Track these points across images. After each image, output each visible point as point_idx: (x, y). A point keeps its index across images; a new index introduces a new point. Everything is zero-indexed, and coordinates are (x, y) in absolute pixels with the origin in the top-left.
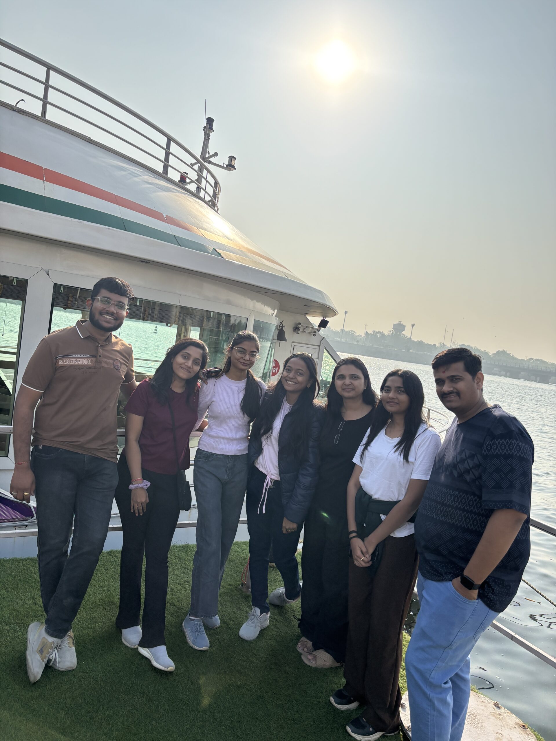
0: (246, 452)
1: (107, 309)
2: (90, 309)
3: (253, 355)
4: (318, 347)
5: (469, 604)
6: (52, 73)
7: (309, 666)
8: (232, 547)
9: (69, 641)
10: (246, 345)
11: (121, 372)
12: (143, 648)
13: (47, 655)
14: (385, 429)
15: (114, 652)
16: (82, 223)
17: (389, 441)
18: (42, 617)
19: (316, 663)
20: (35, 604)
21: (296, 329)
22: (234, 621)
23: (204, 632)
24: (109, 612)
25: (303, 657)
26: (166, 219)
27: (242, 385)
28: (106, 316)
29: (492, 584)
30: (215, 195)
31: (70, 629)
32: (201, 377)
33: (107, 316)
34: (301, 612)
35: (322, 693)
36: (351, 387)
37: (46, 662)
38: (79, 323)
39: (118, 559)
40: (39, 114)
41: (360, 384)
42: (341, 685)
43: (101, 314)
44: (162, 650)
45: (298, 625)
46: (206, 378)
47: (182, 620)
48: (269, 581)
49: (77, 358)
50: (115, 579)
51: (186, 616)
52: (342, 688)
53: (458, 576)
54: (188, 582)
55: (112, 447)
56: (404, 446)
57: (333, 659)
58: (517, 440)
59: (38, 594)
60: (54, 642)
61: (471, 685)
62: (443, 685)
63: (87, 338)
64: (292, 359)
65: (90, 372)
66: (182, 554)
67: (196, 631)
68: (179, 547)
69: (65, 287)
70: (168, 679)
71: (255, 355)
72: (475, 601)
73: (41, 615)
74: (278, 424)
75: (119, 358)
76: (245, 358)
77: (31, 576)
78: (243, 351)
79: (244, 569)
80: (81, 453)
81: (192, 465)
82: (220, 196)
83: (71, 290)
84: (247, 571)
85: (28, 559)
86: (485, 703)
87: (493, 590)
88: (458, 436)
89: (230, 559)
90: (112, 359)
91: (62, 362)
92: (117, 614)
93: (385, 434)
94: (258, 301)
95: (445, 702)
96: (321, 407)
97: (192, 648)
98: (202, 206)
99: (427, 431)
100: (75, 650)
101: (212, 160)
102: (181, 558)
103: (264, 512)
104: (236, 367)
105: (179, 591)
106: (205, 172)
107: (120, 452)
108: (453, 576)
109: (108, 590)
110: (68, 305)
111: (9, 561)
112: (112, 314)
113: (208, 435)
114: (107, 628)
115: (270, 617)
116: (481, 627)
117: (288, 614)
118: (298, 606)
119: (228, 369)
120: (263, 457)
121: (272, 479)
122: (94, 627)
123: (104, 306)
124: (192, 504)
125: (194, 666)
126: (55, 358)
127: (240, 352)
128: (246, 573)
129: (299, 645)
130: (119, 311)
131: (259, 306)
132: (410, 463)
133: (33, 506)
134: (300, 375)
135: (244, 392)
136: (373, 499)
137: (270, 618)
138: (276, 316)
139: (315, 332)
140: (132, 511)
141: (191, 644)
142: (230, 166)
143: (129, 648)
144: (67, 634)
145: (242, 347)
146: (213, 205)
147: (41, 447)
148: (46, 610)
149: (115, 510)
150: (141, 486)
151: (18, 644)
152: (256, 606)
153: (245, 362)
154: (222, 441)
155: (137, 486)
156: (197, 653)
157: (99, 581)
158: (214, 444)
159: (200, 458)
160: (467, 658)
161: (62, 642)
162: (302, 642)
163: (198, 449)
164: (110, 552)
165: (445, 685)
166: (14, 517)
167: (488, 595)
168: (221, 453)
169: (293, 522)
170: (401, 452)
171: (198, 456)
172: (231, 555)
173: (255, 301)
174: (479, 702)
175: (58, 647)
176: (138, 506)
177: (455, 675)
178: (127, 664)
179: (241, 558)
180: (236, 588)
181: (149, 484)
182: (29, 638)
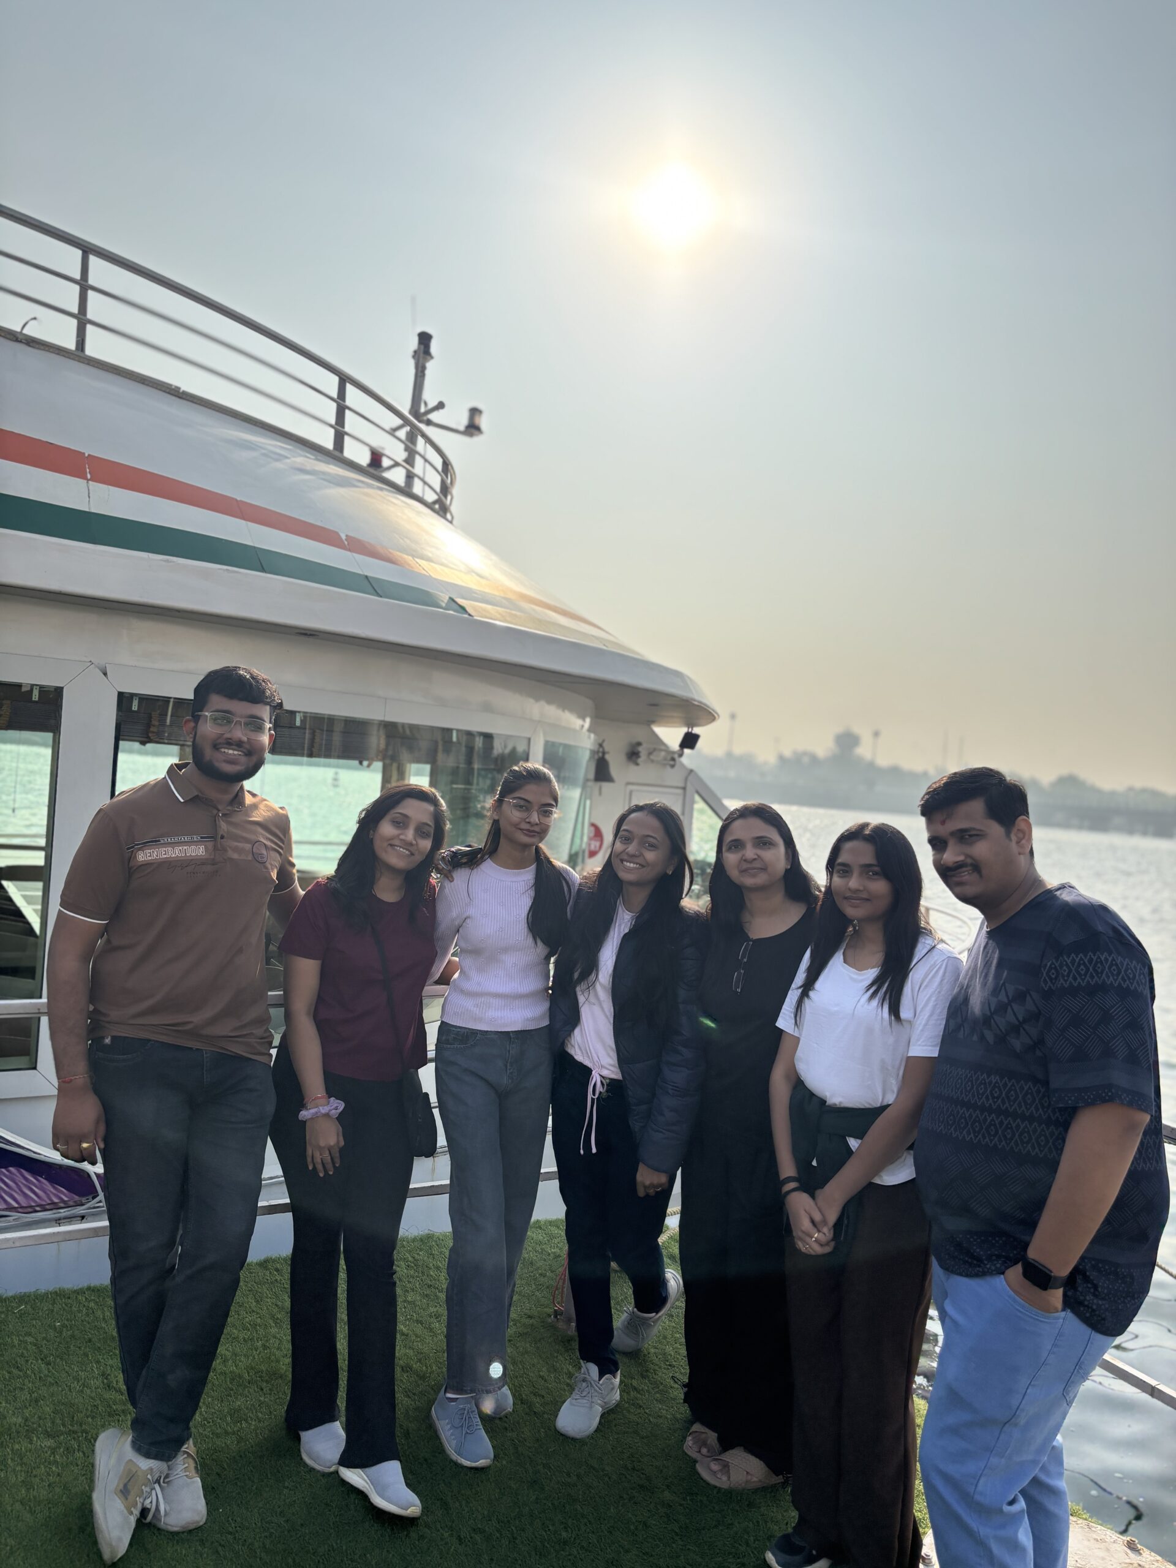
0: (546, 1022)
1: (228, 735)
2: (192, 740)
3: (546, 812)
4: (680, 791)
5: (1044, 1322)
6: (93, 260)
7: (716, 1487)
8: (528, 1233)
9: (186, 1465)
10: (529, 792)
11: (269, 866)
12: (351, 1469)
13: (138, 1499)
14: (842, 951)
15: (286, 1484)
16: (171, 562)
17: (855, 976)
18: (125, 1416)
19: (729, 1478)
20: (109, 1387)
21: (633, 755)
22: (543, 1397)
23: (478, 1427)
24: (270, 1394)
25: (699, 1467)
26: (346, 543)
27: (527, 876)
28: (226, 751)
29: (1093, 1275)
30: (445, 489)
31: (188, 1439)
32: (439, 866)
33: (229, 749)
34: (688, 1367)
35: (747, 1544)
36: (757, 864)
37: (139, 1515)
38: (171, 771)
39: (282, 1276)
40: (71, 345)
41: (777, 857)
42: (787, 1524)
43: (216, 747)
44: (392, 1471)
45: (683, 1398)
46: (450, 868)
47: (431, 1403)
48: (613, 1302)
49: (173, 845)
50: (278, 1321)
51: (439, 1392)
52: (790, 1530)
53: (1016, 1263)
54: (438, 1316)
55: (259, 1032)
56: (889, 985)
57: (767, 1469)
58: (1110, 953)
59: (113, 1363)
60: (151, 1469)
61: (1070, 1505)
62: (1007, 1508)
63: (195, 801)
64: (633, 815)
65: (204, 873)
66: (422, 1256)
67: (462, 1426)
68: (414, 1240)
69: (144, 699)
70: (407, 1535)
71: (551, 813)
72: (1058, 1314)
73: (123, 1411)
74: (608, 957)
75: (263, 837)
76: (532, 820)
77: (96, 1326)
78: (525, 806)
79: (558, 1278)
80: (195, 1047)
81: (431, 1060)
82: (455, 491)
83: (154, 704)
84: (564, 1283)
85: (89, 1288)
86: (1106, 1542)
87: (1095, 1287)
88: (989, 955)
89: (524, 1259)
90: (247, 841)
91: (142, 855)
92: (288, 1398)
93: (845, 962)
94: (549, 702)
95: (1015, 1546)
96: (697, 915)
97: (457, 1464)
98: (419, 513)
99: (935, 952)
100: (200, 1484)
101: (434, 417)
102: (420, 1263)
103: (594, 1150)
104: (512, 841)
105: (419, 1337)
106: (420, 441)
107: (276, 1042)
108: (1006, 1263)
109: (265, 1347)
110: (150, 735)
111: (48, 1297)
112: (239, 744)
113: (462, 991)
114: (267, 1432)
115: (621, 1382)
116: (1078, 1371)
117: (660, 1374)
118: (679, 1354)
119: (493, 847)
120: (581, 1029)
121: (603, 1077)
122: (238, 1431)
123: (218, 730)
124: (438, 1145)
125: (464, 1503)
126: (128, 849)
127: (519, 807)
128: (563, 1288)
129: (689, 1441)
130: (253, 735)
131: (552, 712)
132: (904, 1023)
133: (95, 1173)
134: (650, 848)
135: (532, 893)
136: (829, 1106)
137: (620, 1384)
138: (589, 730)
139: (673, 759)
140: (311, 1168)
141: (454, 1456)
142: (472, 429)
143: (319, 1471)
144: (183, 1449)
145: (523, 796)
146: (441, 508)
147: (108, 1041)
148: (133, 1400)
149: (272, 1167)
150: (323, 1111)
151: (76, 1479)
152: (588, 1360)
153: (532, 829)
154: (495, 1002)
155: (317, 1113)
156: (467, 1475)
157: (245, 1328)
158: (475, 1009)
159: (447, 1042)
160: (1055, 1443)
161: (169, 1468)
162: (694, 1435)
163: (443, 1023)
164: (265, 1262)
165: (1009, 1508)
166: (56, 1200)
167: (1085, 1299)
168: (493, 1029)
169: (657, 1170)
170: (883, 1000)
171: (444, 1038)
172: (528, 1252)
173: (543, 703)
174: (1092, 1541)
175: (163, 1481)
176: (321, 1155)
177: (1029, 1483)
178: (316, 1509)
179: (549, 1254)
180: (543, 1322)
181: (341, 1105)
182: (97, 1463)
